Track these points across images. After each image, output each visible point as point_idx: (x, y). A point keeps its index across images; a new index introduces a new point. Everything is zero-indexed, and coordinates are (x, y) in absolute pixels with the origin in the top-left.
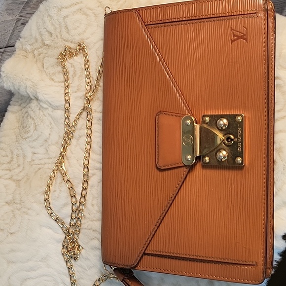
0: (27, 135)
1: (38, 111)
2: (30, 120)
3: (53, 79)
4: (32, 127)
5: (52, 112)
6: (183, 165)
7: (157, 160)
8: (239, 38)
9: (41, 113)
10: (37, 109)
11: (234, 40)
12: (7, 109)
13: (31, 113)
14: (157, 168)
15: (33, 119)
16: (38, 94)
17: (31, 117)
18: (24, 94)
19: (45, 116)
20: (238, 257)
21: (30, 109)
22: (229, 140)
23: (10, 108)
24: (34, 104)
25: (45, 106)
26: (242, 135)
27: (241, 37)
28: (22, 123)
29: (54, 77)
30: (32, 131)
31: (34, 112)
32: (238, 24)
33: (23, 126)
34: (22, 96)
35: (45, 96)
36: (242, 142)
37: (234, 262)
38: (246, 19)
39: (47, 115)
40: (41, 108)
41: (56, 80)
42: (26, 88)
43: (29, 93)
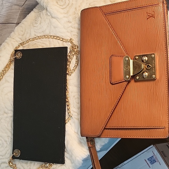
0: (35, 25)
1: (45, 15)
2: (40, 18)
3: (58, 3)
4: (39, 22)
5: (51, 18)
6: (125, 81)
7: (111, 80)
8: (150, 17)
9: (46, 17)
10: (44, 14)
11: (148, 18)
12: (33, 10)
13: (42, 15)
14: (111, 83)
15: (41, 18)
16: (48, 7)
17: (41, 17)
18: (42, 5)
19: (47, 19)
20: (155, 125)
21: (42, 13)
22: (148, 67)
23: (34, 10)
24: (44, 11)
25: (49, 14)
26: (154, 64)
27: (152, 16)
28: (36, 18)
29: (58, 2)
30: (38, 24)
31: (43, 15)
32: (150, 10)
33: (36, 20)
34: (41, 6)
35: (50, 9)
36: (155, 67)
37: (153, 128)
38: (154, 7)
39: (48, 19)
40: (47, 14)
41: (59, 4)
42: (44, 2)
43: (44, 5)
